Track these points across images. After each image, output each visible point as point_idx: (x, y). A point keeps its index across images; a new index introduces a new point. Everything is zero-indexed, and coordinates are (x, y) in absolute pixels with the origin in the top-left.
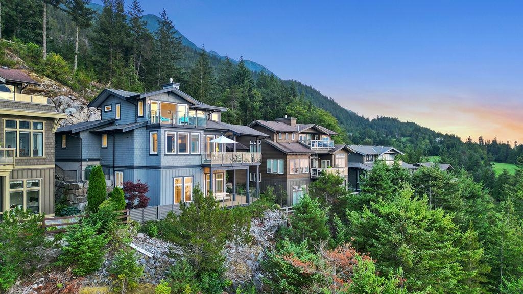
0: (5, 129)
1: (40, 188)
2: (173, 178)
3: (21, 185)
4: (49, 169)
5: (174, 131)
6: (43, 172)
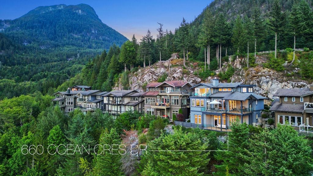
0: (172, 98)
2: (194, 114)
3: (174, 111)
5: (195, 99)
6: (179, 109)
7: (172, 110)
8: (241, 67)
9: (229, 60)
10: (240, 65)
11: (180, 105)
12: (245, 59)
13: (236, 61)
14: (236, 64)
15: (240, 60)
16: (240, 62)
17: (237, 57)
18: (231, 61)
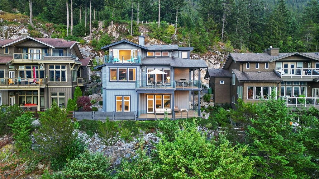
0: (49, 69)
1: (65, 96)
2: (115, 96)
3: (56, 94)
4: (69, 87)
5: (116, 67)
6: (66, 88)
7: (50, 93)
8: (118, 36)
9: (99, 26)
10: (117, 33)
11: (71, 82)
12: (122, 27)
13: (109, 28)
14: (110, 31)
15: (115, 27)
16: (116, 30)
17: (112, 22)
18: (103, 27)
